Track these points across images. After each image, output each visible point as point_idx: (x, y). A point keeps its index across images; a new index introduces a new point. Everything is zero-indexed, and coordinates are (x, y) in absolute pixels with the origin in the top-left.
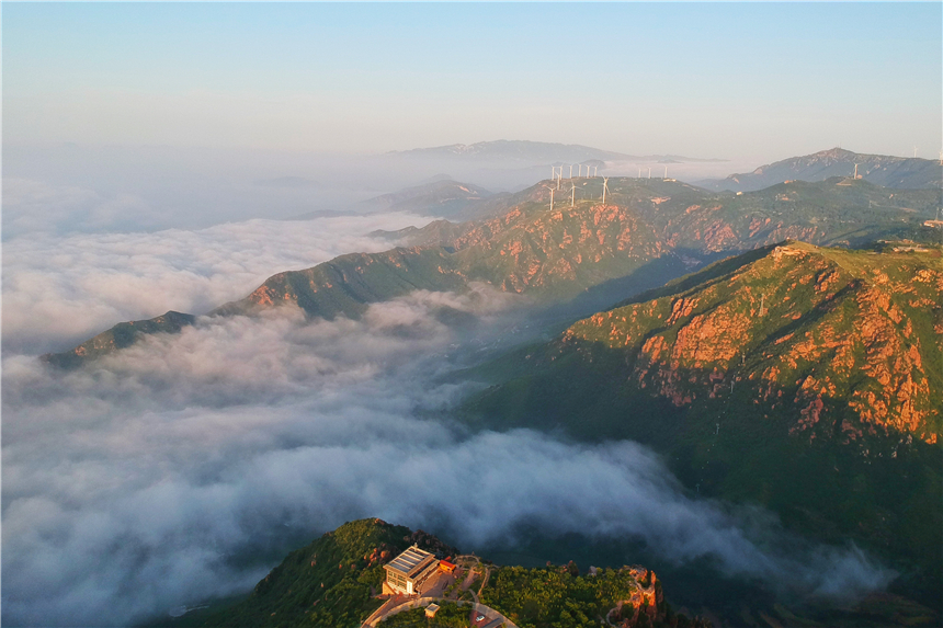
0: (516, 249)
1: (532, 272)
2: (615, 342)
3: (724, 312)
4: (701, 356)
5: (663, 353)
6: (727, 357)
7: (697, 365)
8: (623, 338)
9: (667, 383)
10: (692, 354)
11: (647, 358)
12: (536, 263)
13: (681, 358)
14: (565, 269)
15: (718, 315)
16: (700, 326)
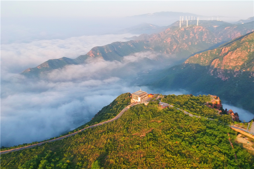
0: (169, 40)
1: (175, 48)
2: (202, 63)
3: (239, 50)
4: (231, 64)
5: (218, 64)
6: (240, 65)
7: (230, 67)
8: (205, 61)
9: (220, 74)
10: (228, 64)
11: (213, 66)
12: (176, 45)
13: (225, 66)
14: (185, 47)
15: (237, 51)
16: (231, 55)
